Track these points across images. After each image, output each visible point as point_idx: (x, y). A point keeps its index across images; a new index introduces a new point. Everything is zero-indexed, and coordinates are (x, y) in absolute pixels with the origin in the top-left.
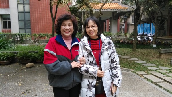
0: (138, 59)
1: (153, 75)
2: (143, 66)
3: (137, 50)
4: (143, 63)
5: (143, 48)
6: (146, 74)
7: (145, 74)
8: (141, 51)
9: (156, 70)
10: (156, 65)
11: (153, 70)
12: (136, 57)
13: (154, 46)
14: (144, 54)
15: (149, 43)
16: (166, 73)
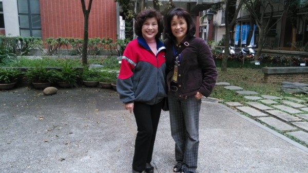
0: (229, 84)
1: (252, 107)
2: (237, 94)
3: (228, 69)
4: (238, 90)
5: (238, 67)
6: (242, 106)
7: (240, 106)
8: (235, 71)
9: (257, 101)
10: (258, 93)
11: (253, 99)
12: (226, 81)
13: (257, 64)
14: (240, 76)
15: (249, 58)
16: (273, 104)
